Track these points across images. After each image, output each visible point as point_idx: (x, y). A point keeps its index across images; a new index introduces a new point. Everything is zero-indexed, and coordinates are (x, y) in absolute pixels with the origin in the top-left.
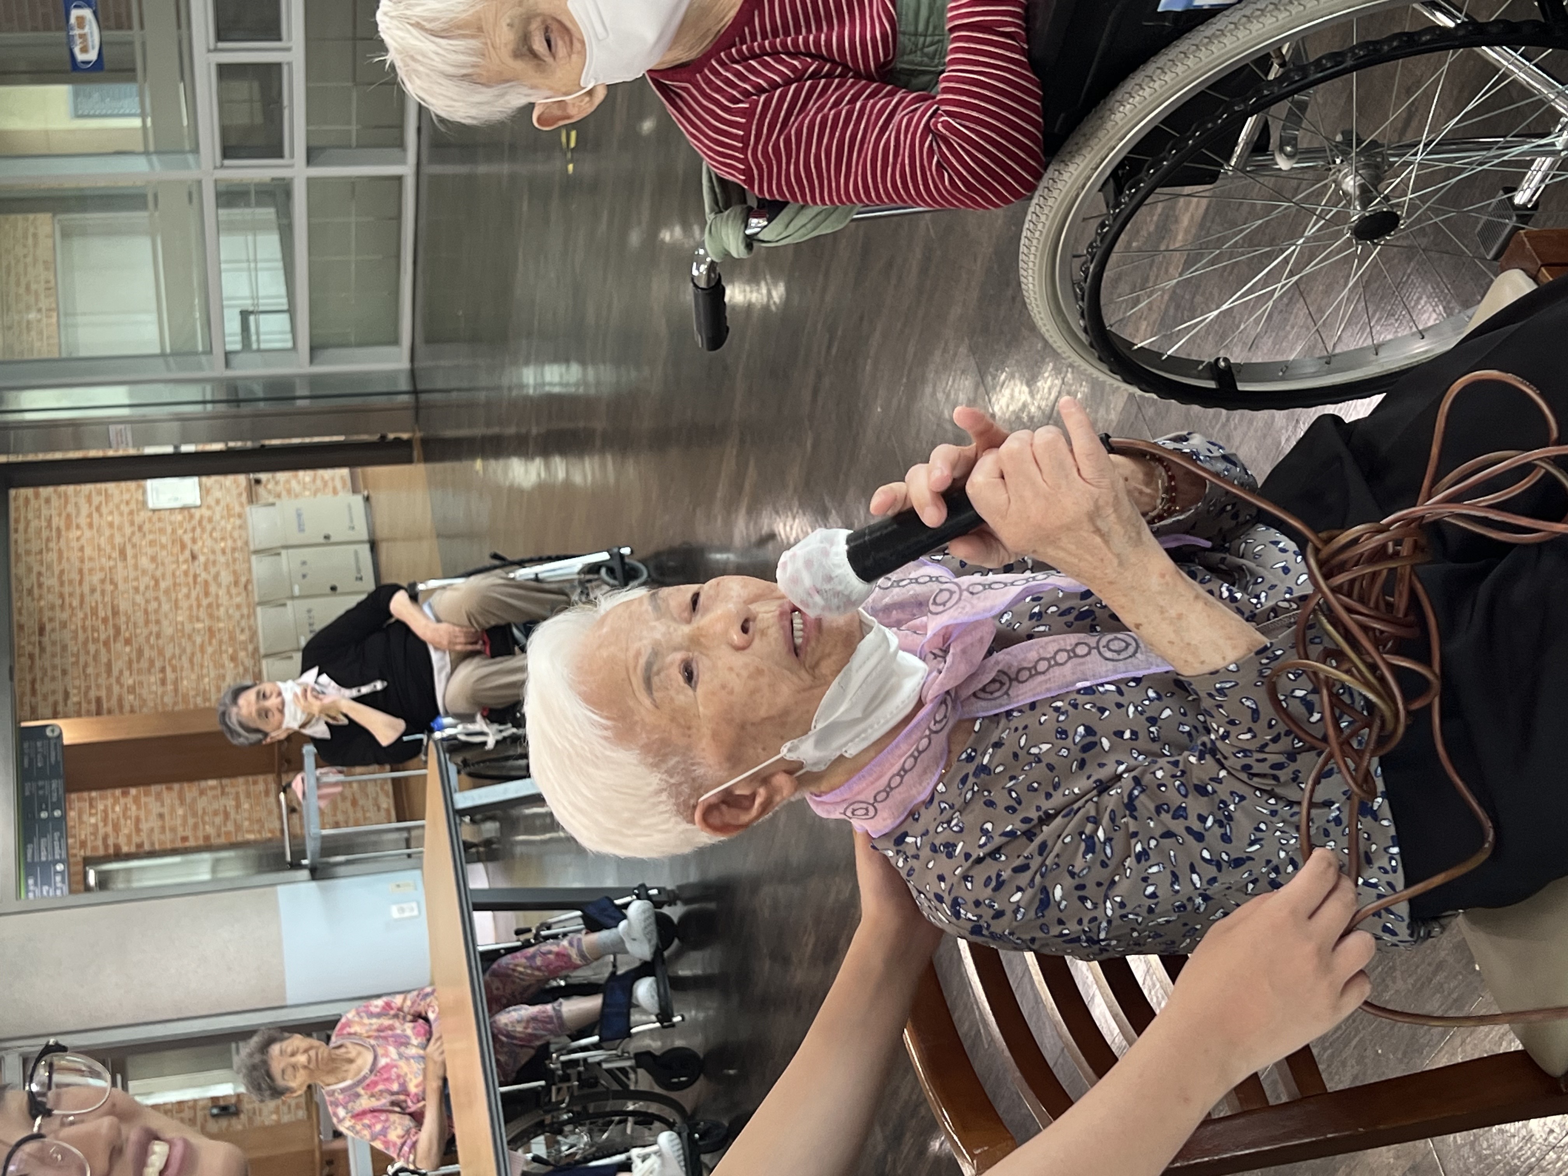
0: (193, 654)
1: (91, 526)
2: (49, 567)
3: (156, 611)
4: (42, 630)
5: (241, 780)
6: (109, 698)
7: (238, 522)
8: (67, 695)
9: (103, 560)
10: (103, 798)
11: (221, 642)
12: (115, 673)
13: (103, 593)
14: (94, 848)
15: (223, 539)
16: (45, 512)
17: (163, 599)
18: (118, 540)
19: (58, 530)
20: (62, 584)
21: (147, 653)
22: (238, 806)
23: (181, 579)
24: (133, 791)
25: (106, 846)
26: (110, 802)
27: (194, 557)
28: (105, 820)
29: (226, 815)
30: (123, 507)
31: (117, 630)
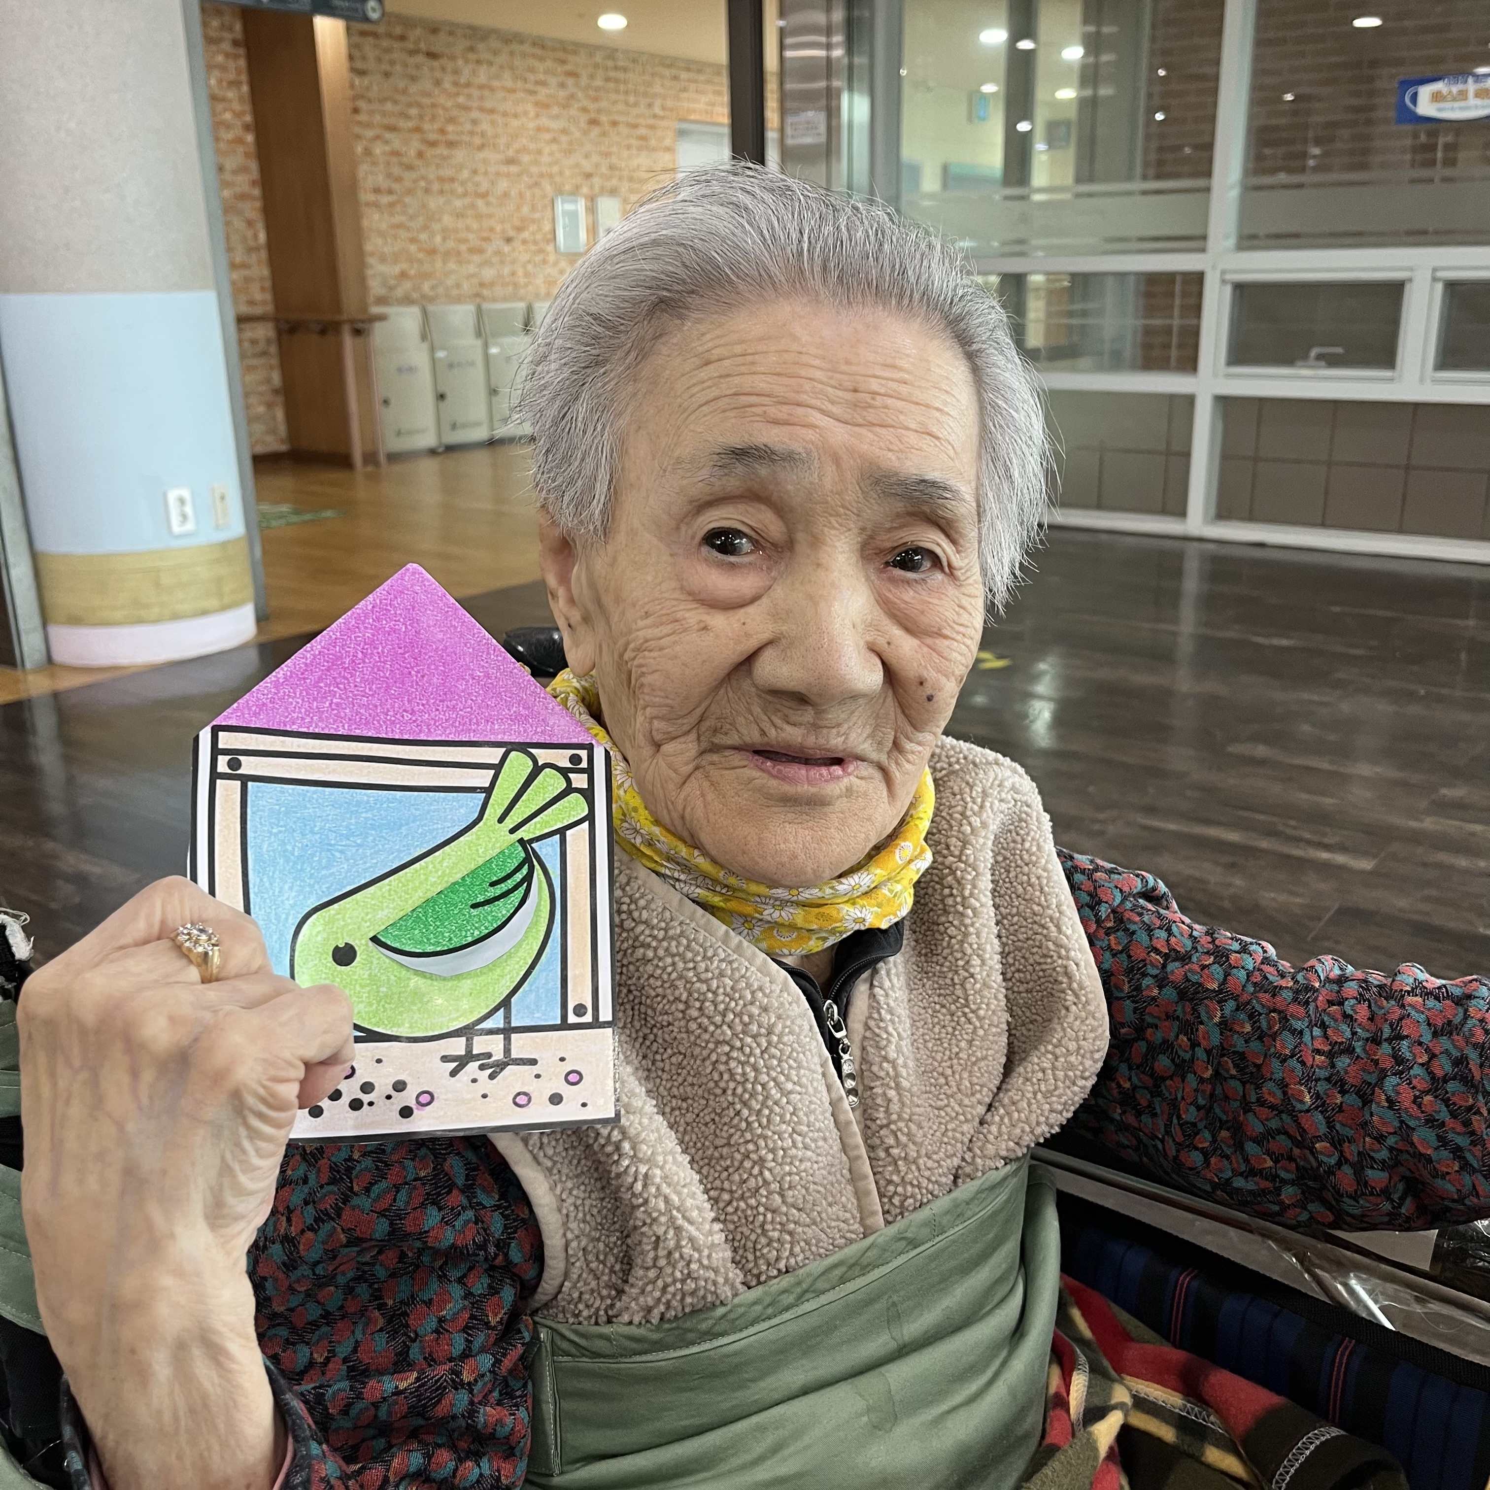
0: (408, 229)
1: (539, 129)
2: (498, 77)
3: (453, 192)
4: (432, 55)
5: (266, 272)
6: (360, 124)
9: (505, 139)
10: (241, 99)
11: (421, 262)
12: (388, 135)
13: (472, 133)
15: (526, 274)
17: (467, 201)
18: (526, 158)
19: (535, 92)
20: (481, 87)
21: (408, 176)
23: (485, 223)
24: (250, 138)
26: (237, 107)
27: (509, 240)
30: (555, 169)
31: (433, 144)
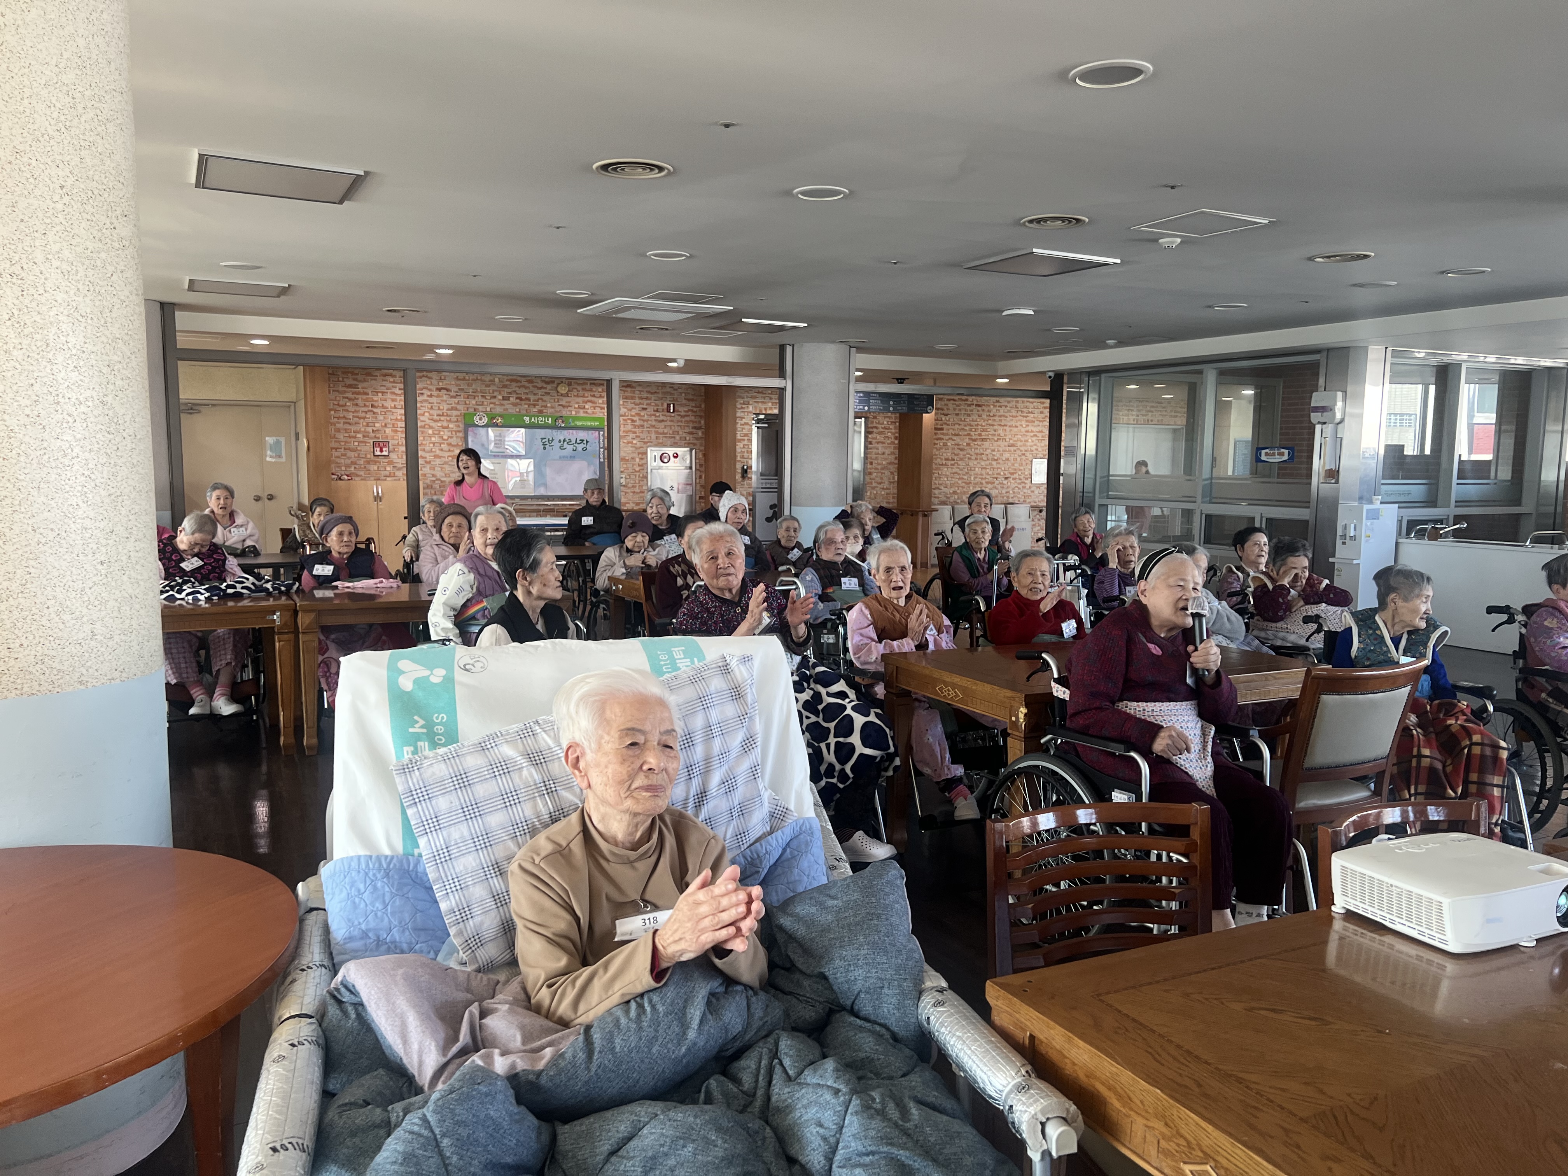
0: (959, 474)
1: (1027, 431)
2: (1009, 411)
3: (982, 459)
4: (979, 404)
5: (896, 491)
6: (943, 434)
7: (1021, 500)
8: (946, 415)
9: (1010, 436)
10: (895, 428)
11: (963, 487)
12: (955, 438)
13: (994, 435)
14: (872, 422)
15: (1014, 493)
16: (1036, 411)
17: (987, 462)
18: (1019, 444)
19: (1026, 417)
20: (1000, 416)
21: (962, 453)
22: (883, 489)
23: (996, 471)
24: (897, 442)
25: (872, 428)
26: (893, 431)
27: (1006, 478)
28: (885, 428)
29: (880, 483)
30: (1035, 447)
31: (975, 440)
